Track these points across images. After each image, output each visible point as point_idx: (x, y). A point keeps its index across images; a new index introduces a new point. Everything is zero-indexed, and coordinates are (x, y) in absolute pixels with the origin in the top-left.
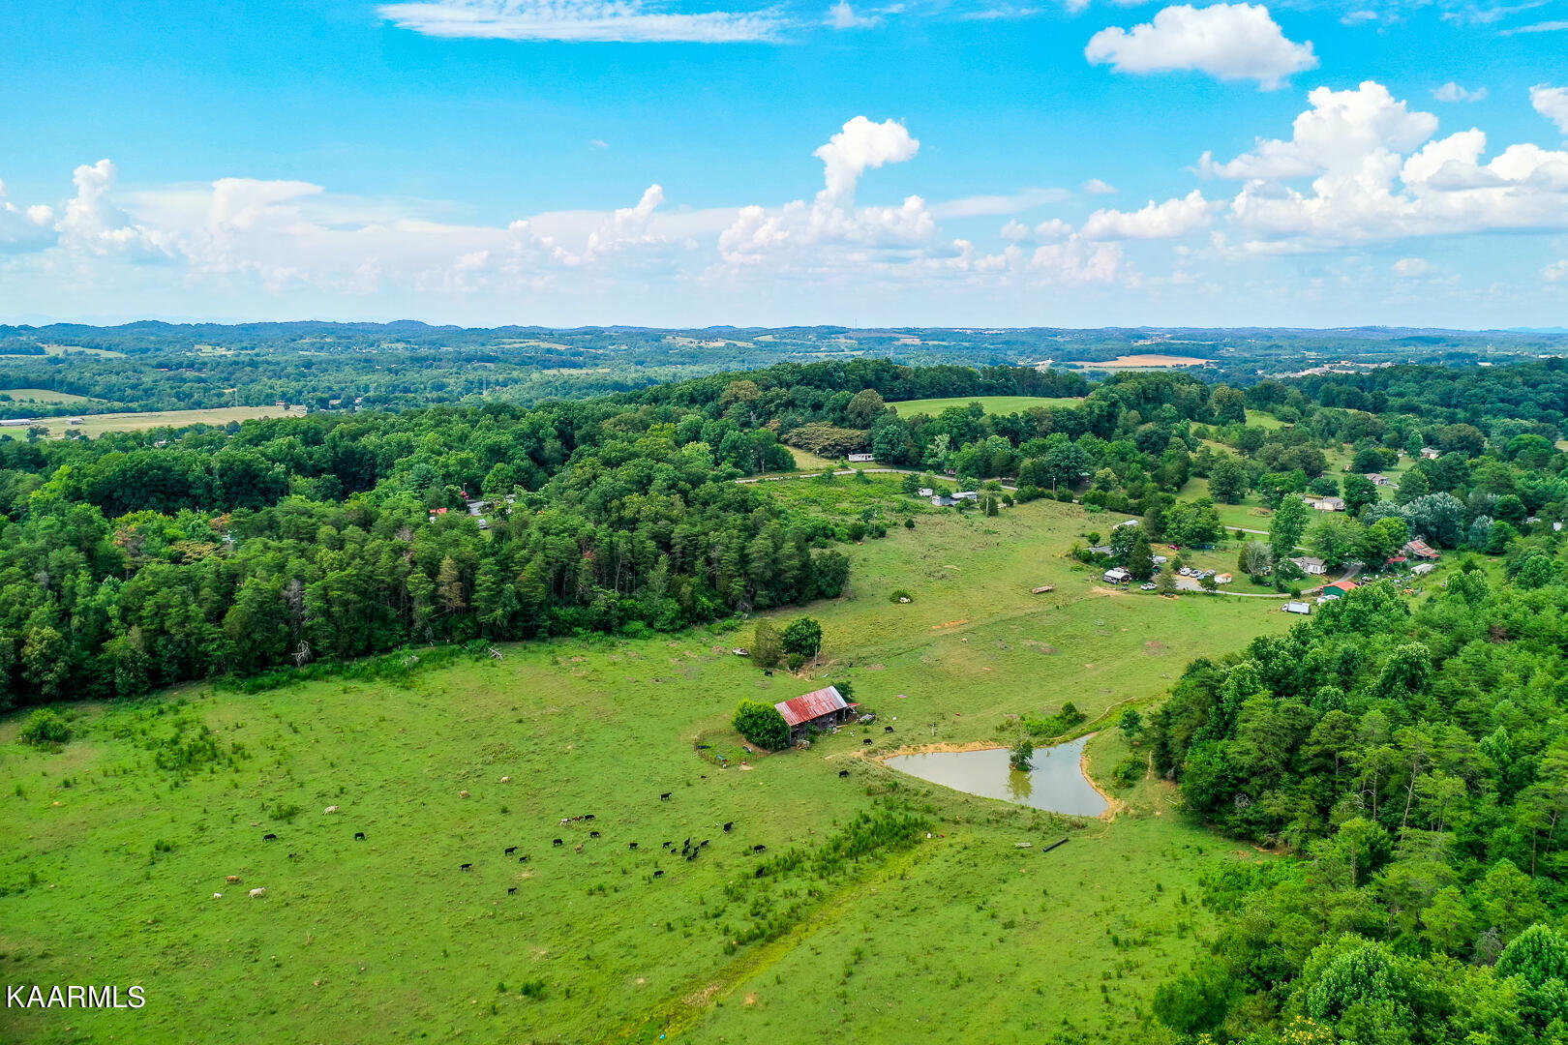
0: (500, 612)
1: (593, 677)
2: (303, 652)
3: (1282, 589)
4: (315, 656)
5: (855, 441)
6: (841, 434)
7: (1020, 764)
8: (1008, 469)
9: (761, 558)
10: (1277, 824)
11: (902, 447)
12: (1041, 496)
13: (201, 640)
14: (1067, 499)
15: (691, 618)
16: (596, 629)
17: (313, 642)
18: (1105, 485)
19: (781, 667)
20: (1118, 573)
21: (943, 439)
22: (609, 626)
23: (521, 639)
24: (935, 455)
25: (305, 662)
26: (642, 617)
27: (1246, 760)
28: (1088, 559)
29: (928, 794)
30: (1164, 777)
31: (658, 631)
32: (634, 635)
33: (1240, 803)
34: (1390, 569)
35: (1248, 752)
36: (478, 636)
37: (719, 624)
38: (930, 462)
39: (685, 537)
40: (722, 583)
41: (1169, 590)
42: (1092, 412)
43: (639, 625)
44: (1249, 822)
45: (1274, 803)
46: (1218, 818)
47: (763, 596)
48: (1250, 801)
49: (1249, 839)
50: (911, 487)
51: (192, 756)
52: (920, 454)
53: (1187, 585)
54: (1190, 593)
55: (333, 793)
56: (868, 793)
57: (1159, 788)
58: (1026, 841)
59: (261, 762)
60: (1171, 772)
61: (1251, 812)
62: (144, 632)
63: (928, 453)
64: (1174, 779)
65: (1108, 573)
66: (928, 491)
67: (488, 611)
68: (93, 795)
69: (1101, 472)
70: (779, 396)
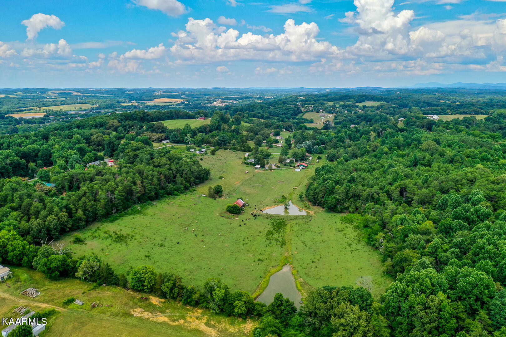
0: (153, 193)
1: (180, 206)
2: (114, 211)
3: (291, 166)
4: (117, 211)
5: (164, 137)
6: (159, 135)
7: (286, 208)
8: (208, 143)
10: (347, 208)
11: (179, 138)
12: (220, 148)
13: (96, 210)
14: (226, 149)
15: (186, 188)
16: (168, 195)
17: (116, 207)
18: (234, 144)
19: (216, 197)
20: (257, 166)
21: (189, 135)
22: (170, 194)
23: (156, 200)
25: (115, 213)
26: (176, 190)
27: (340, 198)
28: (247, 164)
29: (279, 216)
30: (315, 205)
31: (180, 193)
32: (177, 195)
33: (338, 206)
34: (306, 159)
35: (340, 196)
36: (147, 201)
37: (191, 189)
38: (187, 141)
39: (176, 169)
40: (188, 179)
41: (271, 169)
43: (176, 192)
44: (341, 209)
45: (346, 205)
46: (335, 210)
47: (197, 181)
48: (341, 205)
49: (341, 212)
50: (188, 149)
51: (120, 239)
52: (183, 140)
53: (273, 167)
54: (275, 169)
55: (163, 239)
56: (267, 218)
57: (315, 207)
58: (305, 220)
59: (138, 236)
60: (317, 204)
61: (341, 207)
62: (82, 210)
63: (185, 139)
64: (318, 205)
65: (256, 166)
66: (193, 150)
67: (150, 193)
68: (112, 251)
69: (233, 141)
70: (128, 124)
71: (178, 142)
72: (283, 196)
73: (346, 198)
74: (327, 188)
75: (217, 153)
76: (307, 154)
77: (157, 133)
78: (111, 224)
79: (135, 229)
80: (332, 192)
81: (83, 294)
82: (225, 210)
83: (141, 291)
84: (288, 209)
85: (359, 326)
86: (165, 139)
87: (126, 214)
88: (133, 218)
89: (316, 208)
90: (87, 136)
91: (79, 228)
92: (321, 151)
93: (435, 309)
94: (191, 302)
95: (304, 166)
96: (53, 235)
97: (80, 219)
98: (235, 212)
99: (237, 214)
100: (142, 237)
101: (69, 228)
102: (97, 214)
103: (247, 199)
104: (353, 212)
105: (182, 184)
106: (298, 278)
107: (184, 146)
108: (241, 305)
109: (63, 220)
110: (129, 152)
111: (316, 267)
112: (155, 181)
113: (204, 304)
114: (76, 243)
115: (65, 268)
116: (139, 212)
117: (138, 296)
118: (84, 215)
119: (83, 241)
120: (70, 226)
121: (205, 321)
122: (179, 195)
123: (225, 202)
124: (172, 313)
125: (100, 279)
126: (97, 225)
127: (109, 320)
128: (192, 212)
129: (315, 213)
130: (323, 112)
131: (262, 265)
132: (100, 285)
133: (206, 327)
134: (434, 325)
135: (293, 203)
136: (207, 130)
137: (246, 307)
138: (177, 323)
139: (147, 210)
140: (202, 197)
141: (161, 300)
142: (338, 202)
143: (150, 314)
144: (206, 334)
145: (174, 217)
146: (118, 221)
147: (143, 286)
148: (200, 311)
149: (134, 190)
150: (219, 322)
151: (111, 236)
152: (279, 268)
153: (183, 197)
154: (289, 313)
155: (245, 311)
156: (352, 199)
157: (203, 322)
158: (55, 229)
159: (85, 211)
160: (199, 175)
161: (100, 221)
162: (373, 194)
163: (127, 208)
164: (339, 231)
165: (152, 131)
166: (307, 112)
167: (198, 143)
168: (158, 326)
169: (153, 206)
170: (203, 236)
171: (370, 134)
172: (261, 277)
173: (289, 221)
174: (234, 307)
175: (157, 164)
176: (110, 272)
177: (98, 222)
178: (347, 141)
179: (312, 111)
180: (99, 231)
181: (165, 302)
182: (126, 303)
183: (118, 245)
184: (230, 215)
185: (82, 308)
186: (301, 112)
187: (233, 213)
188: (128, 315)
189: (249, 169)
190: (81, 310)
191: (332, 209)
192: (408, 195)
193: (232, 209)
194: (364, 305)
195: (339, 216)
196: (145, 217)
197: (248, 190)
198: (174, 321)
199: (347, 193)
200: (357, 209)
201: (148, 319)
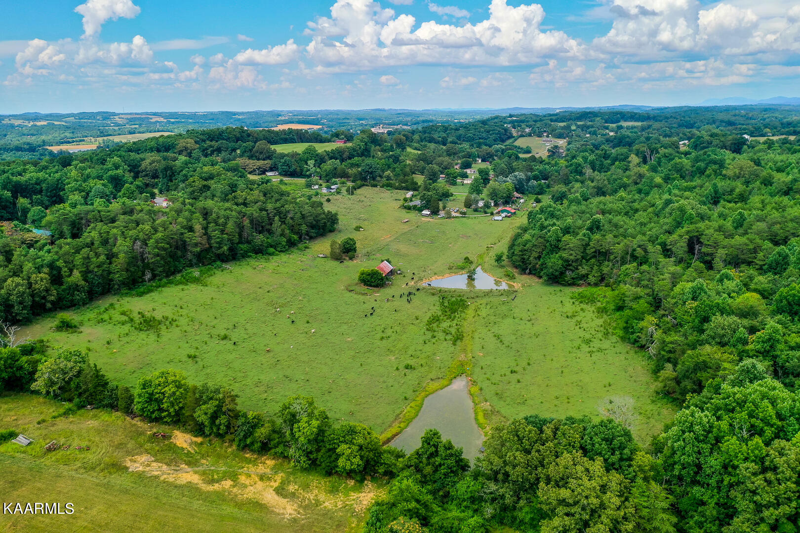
0: (225, 248)
1: (276, 272)
2: (148, 276)
3: (486, 213)
4: (154, 277)
5: (268, 166)
6: (260, 163)
7: (471, 278)
8: (344, 175)
9: (311, 215)
10: (585, 277)
11: (294, 167)
12: (364, 185)
13: (110, 273)
14: (375, 186)
15: (291, 244)
16: (256, 253)
17: (152, 270)
18: (388, 178)
19: (345, 259)
20: (426, 212)
21: (311, 163)
22: (260, 251)
23: (231, 260)
24: (309, 170)
25: (150, 280)
26: (271, 246)
27: (572, 257)
28: (409, 208)
29: (455, 291)
30: (525, 273)
31: (280, 252)
32: (272, 254)
33: (568, 273)
34: (513, 202)
35: (571, 255)
36: (214, 261)
37: (301, 246)
38: (308, 173)
39: (275, 209)
40: (296, 228)
41: (449, 216)
42: (360, 148)
43: (272, 250)
44: (573, 279)
45: (583, 270)
46: (560, 280)
47: (313, 232)
48: (573, 271)
49: (573, 284)
50: (309, 186)
51: (149, 324)
52: (302, 170)
53: (454, 214)
54: (456, 217)
55: (231, 327)
56: (433, 294)
57: (524, 277)
58: (503, 298)
59: (183, 321)
60: (528, 271)
61: (573, 275)
62: (80, 272)
63: (305, 169)
64: (530, 273)
65: (423, 212)
66: (316, 187)
67: (220, 248)
68: (126, 345)
69: (387, 173)
70: (211, 146)
71: (293, 174)
72: (467, 259)
73: (583, 258)
74: (548, 241)
75: (359, 191)
76: (516, 194)
77: (258, 159)
78: (137, 299)
79: (181, 308)
80: (556, 248)
81: (39, 423)
82: (357, 281)
83: (158, 420)
84: (474, 280)
85: (603, 506)
86: (271, 170)
87: (171, 283)
88: (183, 290)
89: (526, 279)
90: (133, 160)
91: (75, 305)
92: (542, 189)
93: (788, 473)
94: (252, 443)
95: (508, 212)
96: (17, 314)
97: (76, 287)
98: (375, 284)
99: (377, 286)
100: (191, 323)
101: (52, 303)
102: (111, 280)
103: (399, 263)
104: (596, 285)
105: (282, 235)
106: (480, 402)
107: (302, 181)
108: (351, 453)
109: (37, 286)
110: (194, 182)
111: (519, 382)
112: (230, 226)
113: (280, 449)
114: (61, 331)
115: (13, 373)
116: (196, 281)
117: (150, 429)
118: (86, 280)
119: (75, 327)
120: (52, 298)
121: (276, 485)
122: (277, 255)
123: (359, 266)
124: (212, 465)
125: (80, 395)
126: (112, 299)
127: (72, 478)
128: (296, 282)
129: (523, 286)
130: (548, 136)
131: (412, 376)
132: (81, 407)
133: (276, 497)
134: (786, 509)
135: (484, 270)
136: (344, 156)
137: (362, 458)
138: (216, 487)
139: (211, 278)
140: (318, 259)
141: (195, 439)
142: (568, 265)
143: (165, 467)
144: (273, 511)
145: (260, 290)
146: (153, 294)
147: (161, 410)
148: (270, 463)
149: (188, 240)
150: (306, 487)
151: (132, 320)
152: (445, 382)
153: (284, 257)
154: (452, 472)
155: (358, 465)
156: (593, 260)
157: (272, 487)
158: (21, 303)
159: (85, 274)
160: (317, 221)
161: (117, 292)
162: (634, 250)
163: (173, 273)
164: (567, 317)
165: (250, 157)
166: (522, 136)
167: (327, 175)
168: (174, 493)
169: (225, 272)
170: (308, 322)
171: (630, 159)
172: (406, 399)
173: (474, 300)
174: (338, 456)
175: (240, 201)
176: (100, 382)
177: (115, 294)
178: (588, 171)
179: (530, 135)
180: (111, 311)
181: (202, 444)
182: (121, 444)
183: (143, 335)
184: (364, 288)
185: (24, 452)
186: (511, 137)
187: (371, 286)
188: (118, 467)
189: (412, 216)
190: (22, 455)
191: (556, 279)
192: (704, 250)
193: (369, 278)
194: (614, 458)
195: (568, 291)
196: (206, 288)
197: (403, 248)
198: (212, 481)
199: (585, 249)
200: (602, 279)
201: (157, 477)
